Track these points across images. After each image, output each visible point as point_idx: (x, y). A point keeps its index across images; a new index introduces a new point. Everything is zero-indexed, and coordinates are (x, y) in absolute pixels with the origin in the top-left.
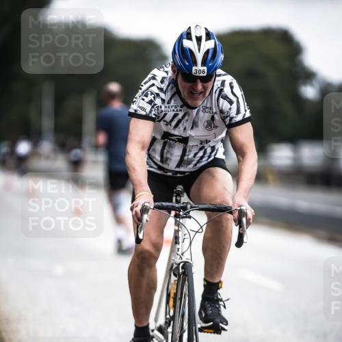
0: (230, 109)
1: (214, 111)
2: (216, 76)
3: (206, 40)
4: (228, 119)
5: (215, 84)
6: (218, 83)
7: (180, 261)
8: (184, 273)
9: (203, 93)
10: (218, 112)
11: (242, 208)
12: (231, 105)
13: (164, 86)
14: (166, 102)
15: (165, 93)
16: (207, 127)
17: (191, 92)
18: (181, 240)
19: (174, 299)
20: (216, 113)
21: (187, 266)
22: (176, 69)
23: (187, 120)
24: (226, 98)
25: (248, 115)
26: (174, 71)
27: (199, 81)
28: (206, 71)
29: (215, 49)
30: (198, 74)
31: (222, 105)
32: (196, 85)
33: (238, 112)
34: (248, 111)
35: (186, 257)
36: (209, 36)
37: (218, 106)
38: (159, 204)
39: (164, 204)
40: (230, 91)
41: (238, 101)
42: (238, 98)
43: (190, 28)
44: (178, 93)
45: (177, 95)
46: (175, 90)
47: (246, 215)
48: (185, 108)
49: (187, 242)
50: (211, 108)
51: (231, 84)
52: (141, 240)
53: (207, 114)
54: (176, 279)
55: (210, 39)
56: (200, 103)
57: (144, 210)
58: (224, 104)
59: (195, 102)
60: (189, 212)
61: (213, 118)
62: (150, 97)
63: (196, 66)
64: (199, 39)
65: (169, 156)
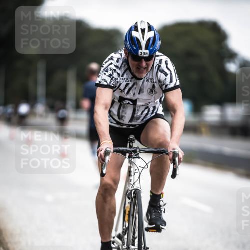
0: (166, 79)
1: (155, 81)
2: (156, 56)
3: (148, 32)
4: (165, 86)
5: (155, 62)
6: (157, 62)
7: (132, 189)
8: (135, 197)
9: (147, 69)
10: (158, 82)
11: (176, 151)
12: (166, 76)
13: (119, 65)
14: (121, 76)
15: (120, 69)
16: (150, 93)
17: (138, 68)
18: (133, 174)
19: (129, 215)
20: (156, 83)
21: (137, 193)
22: (127, 52)
23: (136, 88)
24: (163, 71)
25: (178, 84)
26: (126, 54)
27: (144, 60)
28: (148, 53)
29: (155, 38)
30: (143, 56)
31: (160, 77)
32: (142, 63)
33: (171, 81)
34: (178, 81)
35: (137, 186)
36: (150, 28)
37: (158, 77)
38: (117, 149)
39: (121, 149)
40: (166, 66)
41: (171, 74)
42: (171, 72)
43: (137, 23)
44: (129, 69)
45: (128, 71)
46: (127, 67)
47: (178, 155)
48: (134, 79)
49: (137, 175)
50: (152, 79)
51: (166, 62)
52: (105, 175)
53: (149, 84)
54: (130, 201)
55: (151, 31)
56: (144, 76)
57: (107, 153)
58: (162, 76)
59: (141, 75)
60: (138, 154)
61: (154, 86)
62: (110, 72)
63: (142, 50)
64: (143, 31)
65: (124, 115)
